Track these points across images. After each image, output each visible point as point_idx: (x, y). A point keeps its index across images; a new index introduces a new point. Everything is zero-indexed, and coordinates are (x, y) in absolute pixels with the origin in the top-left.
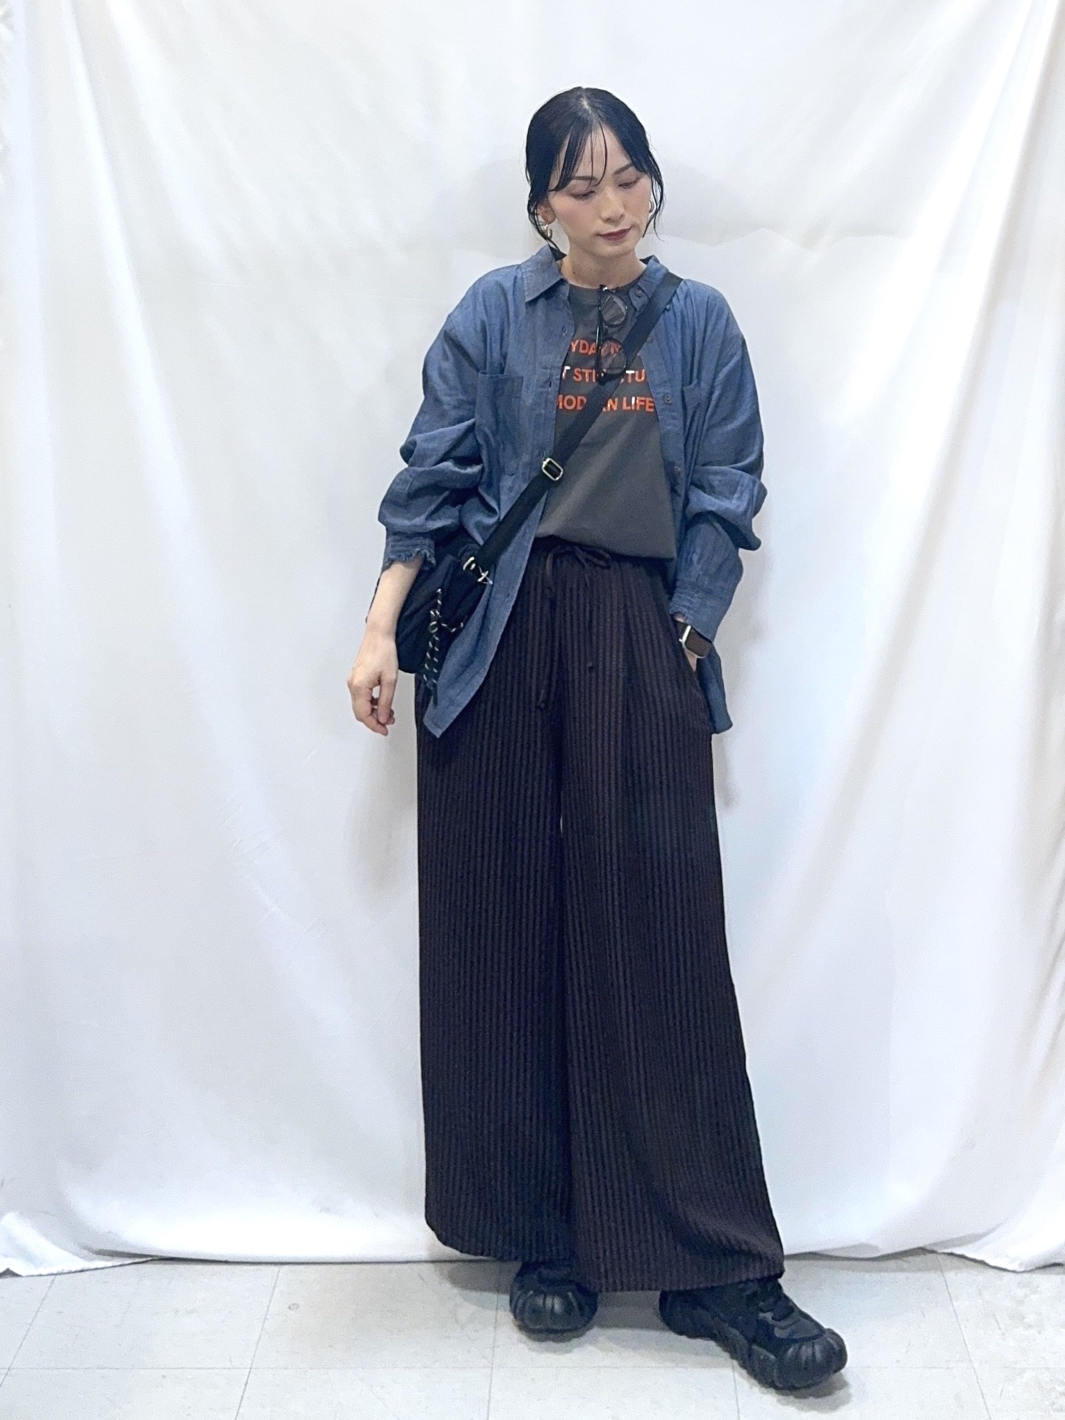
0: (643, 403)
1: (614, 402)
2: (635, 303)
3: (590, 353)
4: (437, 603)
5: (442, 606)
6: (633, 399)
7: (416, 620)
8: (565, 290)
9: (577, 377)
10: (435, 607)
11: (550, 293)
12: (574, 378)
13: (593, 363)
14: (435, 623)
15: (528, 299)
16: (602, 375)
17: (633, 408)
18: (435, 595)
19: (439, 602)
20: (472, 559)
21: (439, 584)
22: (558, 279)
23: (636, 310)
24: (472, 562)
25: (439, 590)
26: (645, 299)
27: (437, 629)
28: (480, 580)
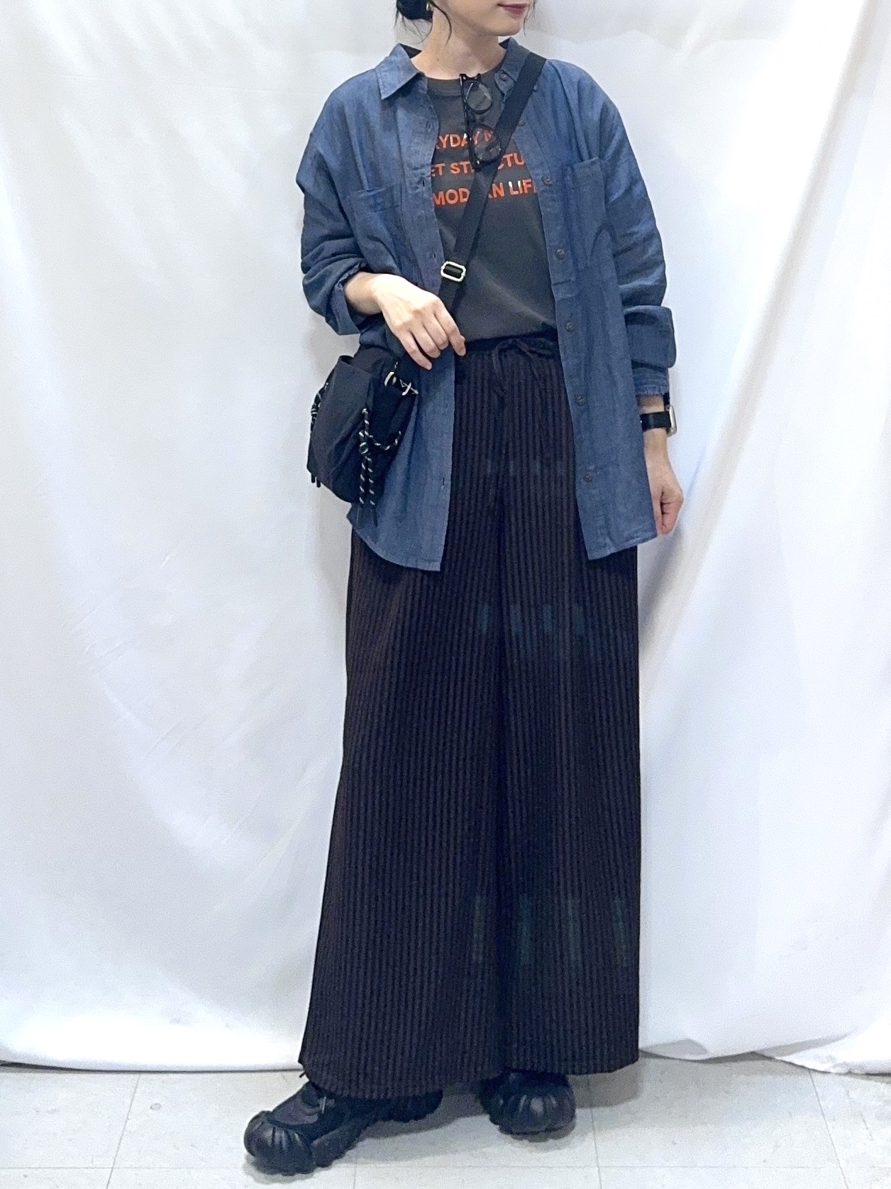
0: (530, 186)
1: (499, 187)
2: (502, 88)
3: (463, 145)
4: (364, 423)
5: (370, 425)
6: (519, 182)
7: (348, 446)
8: (424, 84)
9: (455, 170)
10: (363, 428)
11: (406, 90)
12: (453, 171)
13: (467, 153)
14: (364, 444)
15: (384, 97)
16: (478, 162)
17: (521, 192)
18: (362, 416)
19: (366, 422)
20: (392, 373)
21: (363, 404)
22: (414, 74)
23: (503, 95)
24: (392, 377)
25: (365, 410)
26: (511, 82)
27: (367, 450)
28: (404, 394)
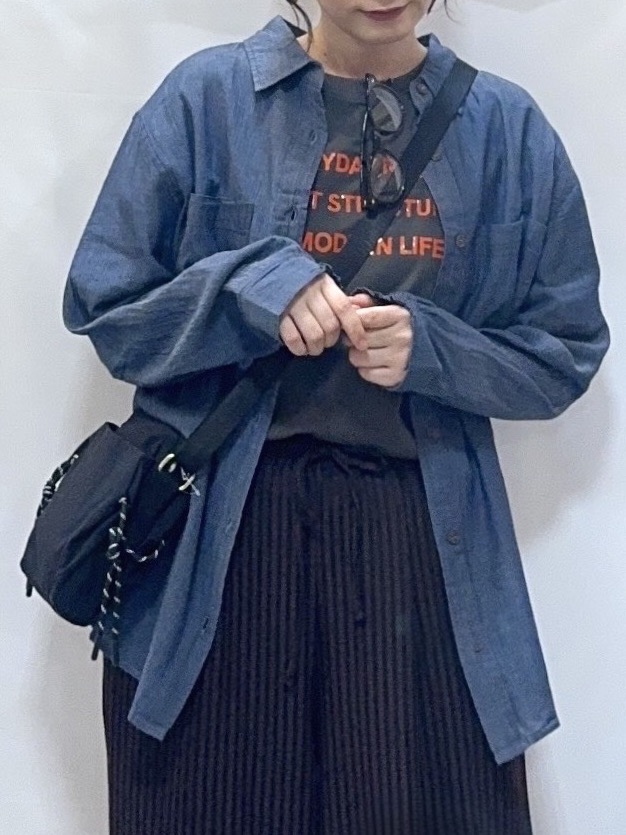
0: (429, 247)
1: (387, 243)
2: (417, 103)
3: (351, 172)
4: (119, 517)
5: (127, 522)
6: (414, 238)
7: (90, 543)
8: (316, 79)
9: (334, 206)
10: (115, 524)
11: (291, 83)
12: (330, 208)
13: (356, 185)
14: (114, 545)
15: (258, 88)
16: (373, 202)
17: (415, 252)
18: (117, 507)
19: (123, 516)
20: (171, 456)
21: (123, 491)
22: (305, 63)
23: (417, 113)
24: (171, 461)
25: (123, 499)
26: (429, 98)
27: (117, 555)
28: (182, 488)
